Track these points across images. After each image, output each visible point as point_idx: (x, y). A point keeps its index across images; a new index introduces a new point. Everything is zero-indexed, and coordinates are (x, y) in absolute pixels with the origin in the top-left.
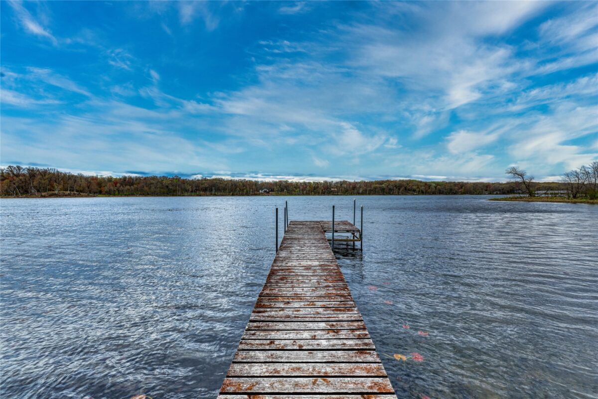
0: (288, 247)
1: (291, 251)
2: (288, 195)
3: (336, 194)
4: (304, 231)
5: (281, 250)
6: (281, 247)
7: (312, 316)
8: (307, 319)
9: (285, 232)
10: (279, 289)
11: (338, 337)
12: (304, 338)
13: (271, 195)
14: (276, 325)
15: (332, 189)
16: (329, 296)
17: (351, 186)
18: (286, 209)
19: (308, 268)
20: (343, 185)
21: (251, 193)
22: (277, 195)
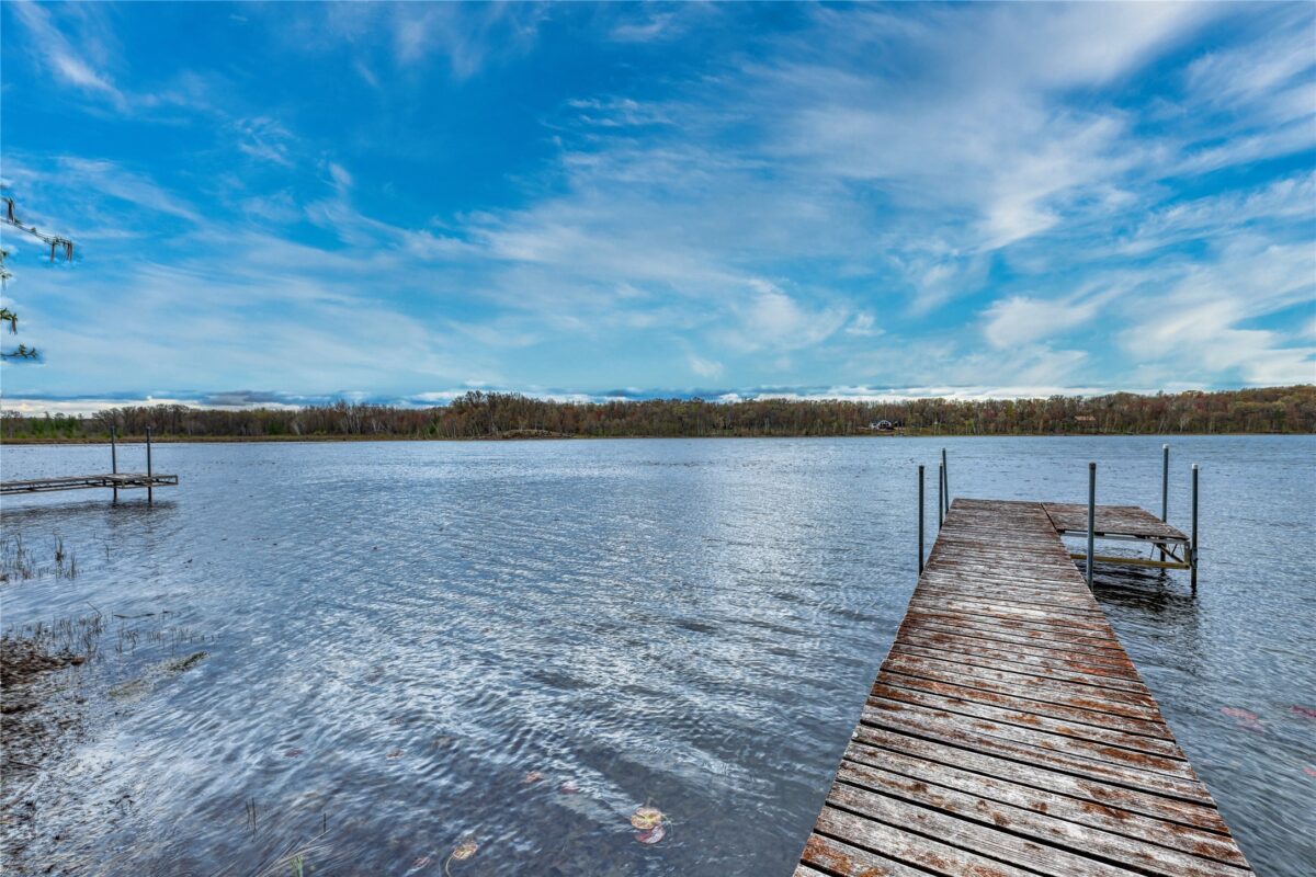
0: (953, 563)
1: (959, 575)
2: (942, 434)
3: (1093, 430)
4: (995, 525)
5: (934, 568)
6: (931, 559)
7: (1032, 749)
8: (1017, 756)
9: (941, 525)
10: (932, 661)
11: (1121, 829)
12: (1009, 800)
13: (899, 434)
14: (928, 749)
15: (1079, 418)
16: (1086, 709)
17: (1147, 409)
18: (943, 470)
19: (1013, 623)
20: (1116, 407)
21: (849, 430)
22: (915, 433)
